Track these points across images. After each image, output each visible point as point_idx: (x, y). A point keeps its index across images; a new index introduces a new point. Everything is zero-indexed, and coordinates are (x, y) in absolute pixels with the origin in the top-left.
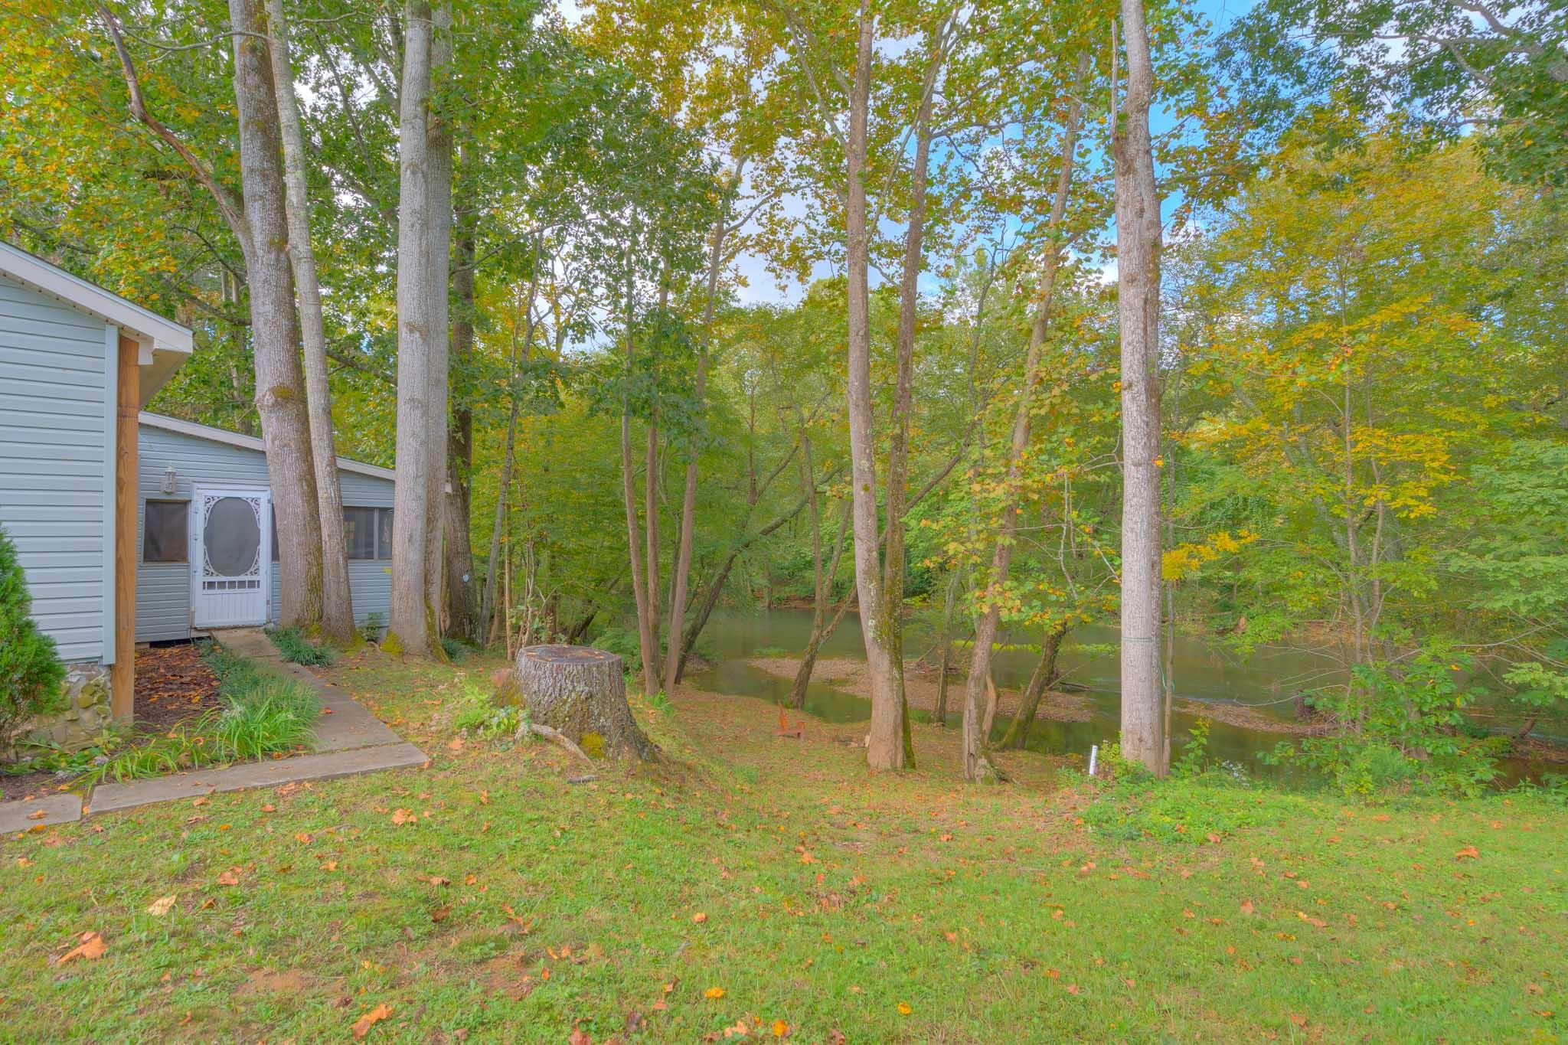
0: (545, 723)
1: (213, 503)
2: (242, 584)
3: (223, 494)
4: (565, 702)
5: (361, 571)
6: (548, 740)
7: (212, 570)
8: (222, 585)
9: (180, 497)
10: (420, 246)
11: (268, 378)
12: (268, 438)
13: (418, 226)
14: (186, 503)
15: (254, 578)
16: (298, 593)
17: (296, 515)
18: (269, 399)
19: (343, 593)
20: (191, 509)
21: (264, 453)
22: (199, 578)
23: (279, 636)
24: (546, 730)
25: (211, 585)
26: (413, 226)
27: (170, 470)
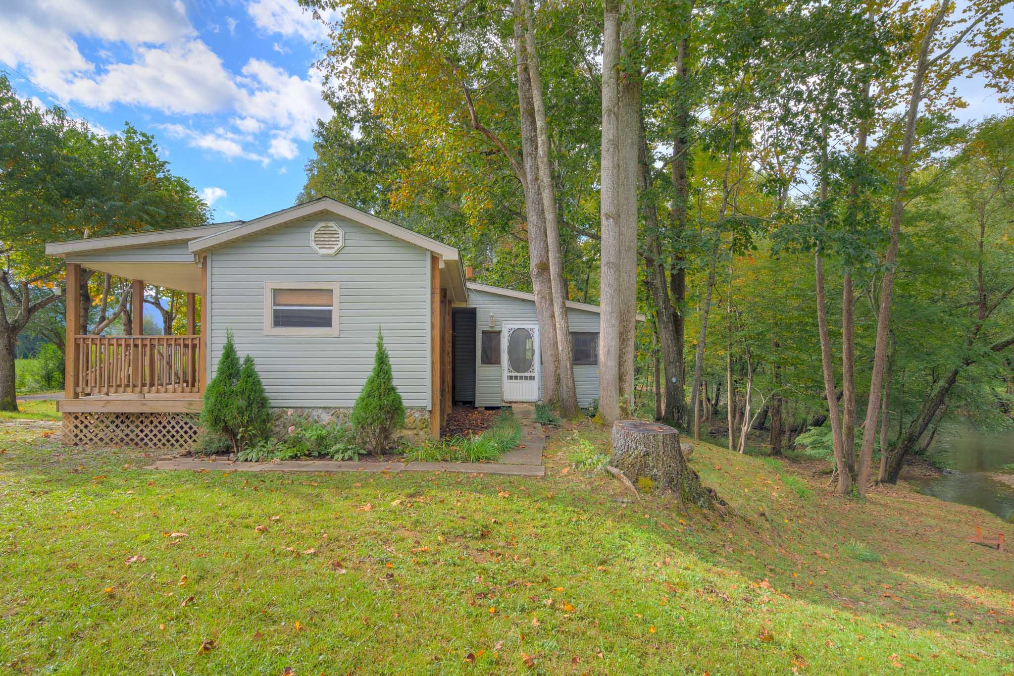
0: (617, 466)
1: (511, 332)
2: (526, 378)
3: (516, 327)
4: (630, 456)
5: (581, 371)
6: (613, 476)
7: (511, 369)
8: (516, 377)
9: (497, 329)
10: (613, 162)
11: (535, 259)
12: (536, 293)
13: (611, 149)
14: (499, 332)
15: (532, 374)
16: (551, 384)
17: (549, 338)
18: (535, 271)
19: (571, 385)
20: (502, 335)
21: (534, 302)
22: (506, 374)
23: (540, 409)
24: (614, 470)
25: (511, 378)
26: (608, 150)
27: (491, 314)
